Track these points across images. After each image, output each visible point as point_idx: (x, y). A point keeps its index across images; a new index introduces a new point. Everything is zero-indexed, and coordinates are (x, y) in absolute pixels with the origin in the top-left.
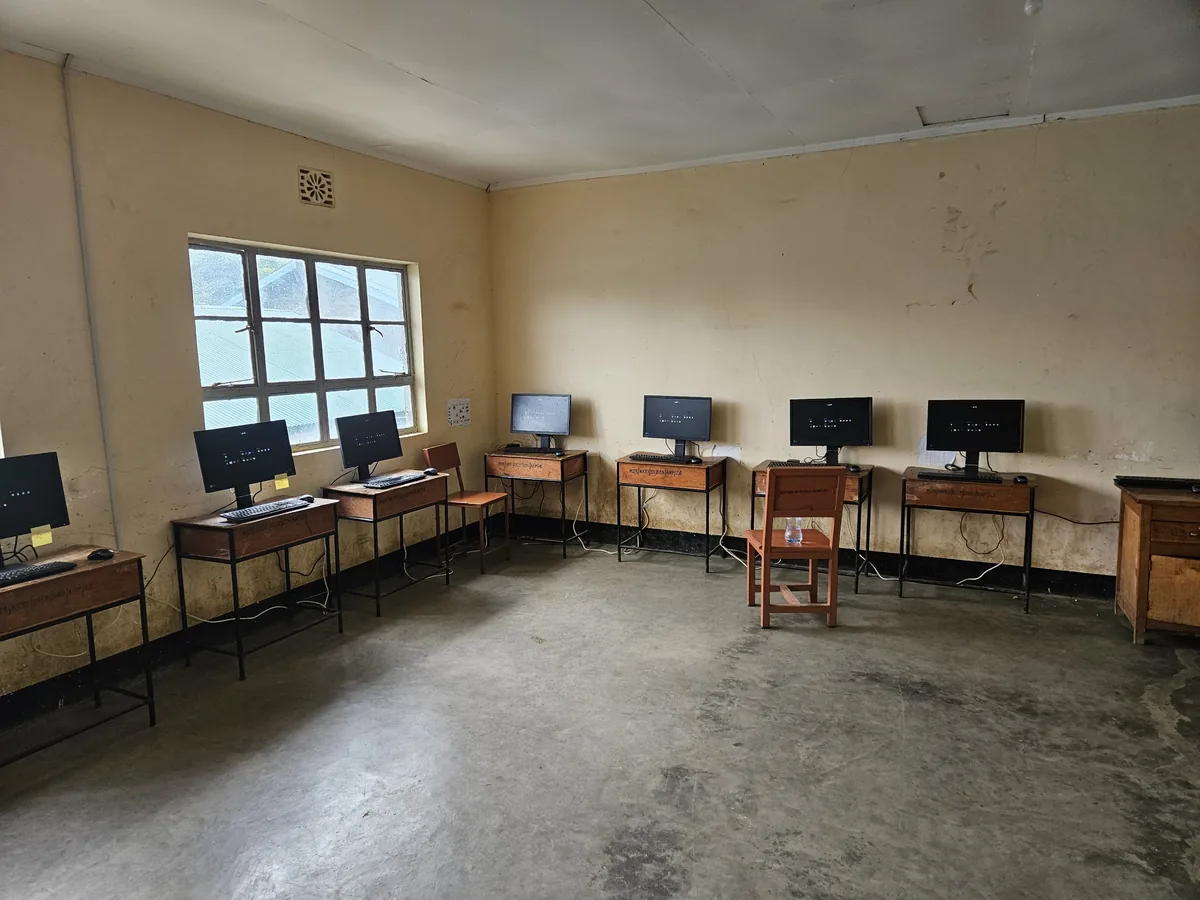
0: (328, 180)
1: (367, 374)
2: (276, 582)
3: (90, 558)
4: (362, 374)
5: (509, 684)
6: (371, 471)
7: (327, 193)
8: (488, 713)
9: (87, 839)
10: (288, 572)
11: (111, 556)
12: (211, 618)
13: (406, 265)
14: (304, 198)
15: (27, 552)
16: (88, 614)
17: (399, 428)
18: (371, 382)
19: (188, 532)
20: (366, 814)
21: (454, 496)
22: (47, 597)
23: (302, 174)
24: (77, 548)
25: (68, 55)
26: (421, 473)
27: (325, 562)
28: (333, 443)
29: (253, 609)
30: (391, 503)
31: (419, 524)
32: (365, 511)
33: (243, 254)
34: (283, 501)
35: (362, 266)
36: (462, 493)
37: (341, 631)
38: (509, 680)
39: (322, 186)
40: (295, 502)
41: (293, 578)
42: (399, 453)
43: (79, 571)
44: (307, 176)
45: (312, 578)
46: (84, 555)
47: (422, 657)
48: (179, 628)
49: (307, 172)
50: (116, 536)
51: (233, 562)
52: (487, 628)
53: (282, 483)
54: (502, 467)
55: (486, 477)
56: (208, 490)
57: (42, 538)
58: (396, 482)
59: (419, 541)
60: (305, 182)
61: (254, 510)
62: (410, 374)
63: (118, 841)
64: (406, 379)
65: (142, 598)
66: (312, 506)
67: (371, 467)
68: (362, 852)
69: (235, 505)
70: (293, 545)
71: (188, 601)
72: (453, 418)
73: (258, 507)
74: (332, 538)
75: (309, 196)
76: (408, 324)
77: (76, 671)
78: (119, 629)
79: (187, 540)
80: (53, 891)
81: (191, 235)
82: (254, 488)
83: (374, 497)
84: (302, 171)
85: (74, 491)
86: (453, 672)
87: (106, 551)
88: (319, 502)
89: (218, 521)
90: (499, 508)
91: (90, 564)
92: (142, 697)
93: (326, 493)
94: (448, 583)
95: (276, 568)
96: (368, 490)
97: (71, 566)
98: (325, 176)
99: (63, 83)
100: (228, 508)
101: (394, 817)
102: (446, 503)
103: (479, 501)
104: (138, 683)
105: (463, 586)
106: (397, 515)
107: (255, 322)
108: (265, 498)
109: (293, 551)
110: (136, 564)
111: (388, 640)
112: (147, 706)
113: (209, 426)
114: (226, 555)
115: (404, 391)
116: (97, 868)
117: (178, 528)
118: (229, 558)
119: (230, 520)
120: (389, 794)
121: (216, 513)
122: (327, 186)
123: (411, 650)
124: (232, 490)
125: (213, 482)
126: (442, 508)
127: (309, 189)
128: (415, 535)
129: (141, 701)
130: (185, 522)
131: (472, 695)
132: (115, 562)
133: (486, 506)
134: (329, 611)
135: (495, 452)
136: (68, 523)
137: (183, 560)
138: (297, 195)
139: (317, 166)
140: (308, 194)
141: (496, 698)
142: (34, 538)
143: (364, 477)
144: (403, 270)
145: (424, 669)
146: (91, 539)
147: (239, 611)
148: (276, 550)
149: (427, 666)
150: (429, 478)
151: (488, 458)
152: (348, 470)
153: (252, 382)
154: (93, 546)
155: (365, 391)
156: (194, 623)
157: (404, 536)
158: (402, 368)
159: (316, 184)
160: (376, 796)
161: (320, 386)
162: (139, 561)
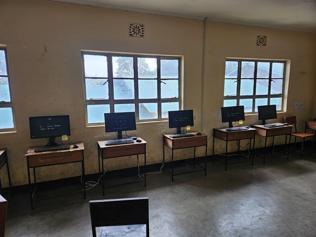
0: (265, 38)
2: (236, 148)
3: (197, 134)
4: (267, 94)
5: (310, 197)
6: (266, 122)
7: (265, 42)
8: (302, 204)
9: (192, 197)
10: (239, 146)
11: (201, 135)
12: (220, 153)
13: (286, 61)
14: (257, 44)
15: (185, 131)
16: (195, 147)
17: (277, 110)
18: (269, 96)
19: (217, 131)
20: (260, 219)
21: (293, 133)
22: (189, 141)
24: (194, 132)
25: (206, 17)
26: (283, 124)
27: (249, 145)
28: (256, 113)
29: (230, 154)
30: (272, 132)
31: (280, 140)
32: (264, 133)
33: (238, 62)
34: (241, 127)
35: (271, 62)
36: (296, 132)
37: (252, 165)
38: (311, 196)
39: (263, 40)
40: (244, 128)
41: (240, 148)
42: (276, 117)
43: (195, 137)
44: (259, 38)
45: (245, 149)
46: (196, 133)
47: (278, 179)
48: (212, 154)
50: (202, 130)
51: (227, 141)
52: (302, 177)
53: (241, 122)
54: (313, 126)
55: (306, 128)
56: (223, 122)
57: (188, 128)
58: (274, 126)
59: (278, 145)
60: (258, 40)
61: (233, 129)
62: (282, 94)
63: (198, 200)
64: (281, 95)
65: (206, 145)
66: (248, 130)
67: (266, 121)
68: (258, 228)
69: (228, 127)
70: (242, 139)
71: (215, 148)
72: (296, 108)
73: (234, 128)
74: (252, 140)
75: (259, 44)
76: (284, 79)
77: (191, 158)
78: (200, 151)
79: (216, 133)
80: (186, 205)
81: (227, 58)
82: (233, 123)
83: (267, 130)
85: (195, 119)
86: (289, 187)
87: (200, 133)
88: (250, 129)
89: (224, 130)
90: (309, 139)
91: (197, 136)
92: (204, 168)
93: (252, 127)
94: (288, 159)
95: (236, 144)
96: (265, 127)
97: (193, 135)
100: (227, 127)
101: (269, 223)
102: (290, 135)
103: (303, 136)
104: (203, 165)
105: (293, 161)
106: (273, 136)
107: (239, 79)
108: (236, 126)
109: (241, 141)
110: (206, 137)
111: (267, 171)
112: (205, 171)
113: (224, 106)
114: (226, 139)
115: (280, 99)
116: (194, 204)
117: (215, 130)
118: (226, 140)
119: (227, 130)
120: (267, 215)
121: (224, 128)
122: (265, 40)
123: (275, 176)
124: (228, 123)
125: (224, 120)
126: (288, 136)
127: (259, 42)
128: (277, 143)
129: (204, 169)
130: (217, 129)
131: (297, 196)
132: (202, 136)
133: (304, 138)
134: (249, 159)
135: (309, 121)
136: (193, 126)
137: (215, 138)
139: (262, 34)
141: (305, 200)
142: (187, 128)
143: (264, 123)
144: (285, 63)
145: (279, 183)
146: (197, 130)
147: (227, 153)
148: (237, 140)
149: (280, 183)
150: (286, 126)
151: (307, 122)
152: (259, 121)
153: (236, 95)
154: (197, 132)
155: (267, 99)
156: (215, 154)
157: (274, 142)
158: (280, 92)
160: (263, 215)
161: (254, 97)
162: (207, 137)
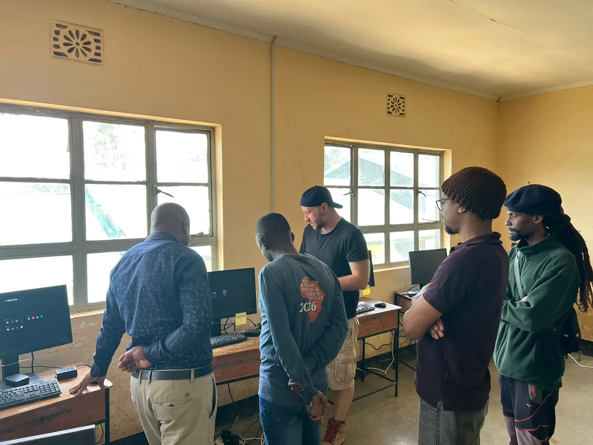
0: (403, 100)
1: (414, 221)
4: (412, 222)
7: (402, 108)
13: (443, 152)
14: (389, 112)
18: (416, 226)
22: (234, 363)
23: (389, 98)
25: (275, 36)
28: (392, 265)
33: (351, 148)
37: (397, 395)
39: (400, 104)
44: (391, 99)
49: (392, 96)
53: (367, 291)
57: (241, 319)
60: (390, 102)
62: (440, 222)
64: (438, 225)
70: (369, 336)
75: (392, 111)
81: (326, 137)
84: (389, 96)
98: (401, 98)
99: (271, 53)
107: (354, 189)
115: (436, 233)
122: (402, 104)
127: (392, 106)
136: (256, 313)
138: (385, 110)
139: (397, 92)
140: (391, 110)
142: (237, 320)
155: (413, 232)
158: (436, 218)
159: (396, 103)
161: (387, 228)
